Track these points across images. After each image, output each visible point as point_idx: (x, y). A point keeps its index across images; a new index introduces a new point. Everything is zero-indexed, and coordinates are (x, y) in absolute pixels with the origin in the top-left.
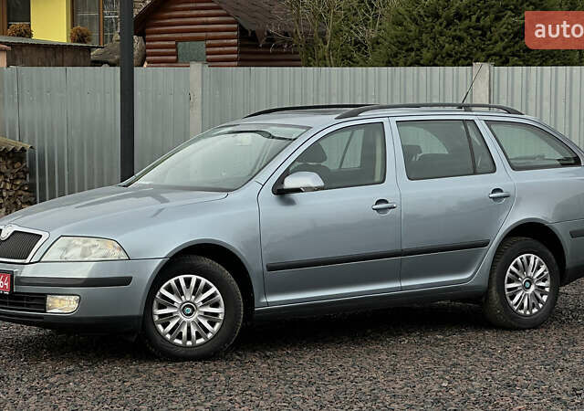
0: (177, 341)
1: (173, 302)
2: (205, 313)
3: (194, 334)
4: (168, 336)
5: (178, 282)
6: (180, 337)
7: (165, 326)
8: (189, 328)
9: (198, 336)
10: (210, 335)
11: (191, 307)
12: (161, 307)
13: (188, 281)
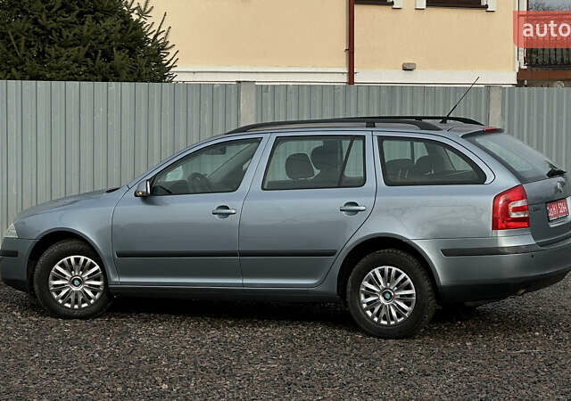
0: (67, 305)
1: (65, 276)
2: (90, 285)
3: (80, 300)
4: (60, 301)
5: (69, 260)
6: (69, 302)
7: (58, 293)
8: (76, 295)
9: (83, 302)
10: (92, 301)
11: (79, 280)
12: (55, 279)
13: (77, 260)
